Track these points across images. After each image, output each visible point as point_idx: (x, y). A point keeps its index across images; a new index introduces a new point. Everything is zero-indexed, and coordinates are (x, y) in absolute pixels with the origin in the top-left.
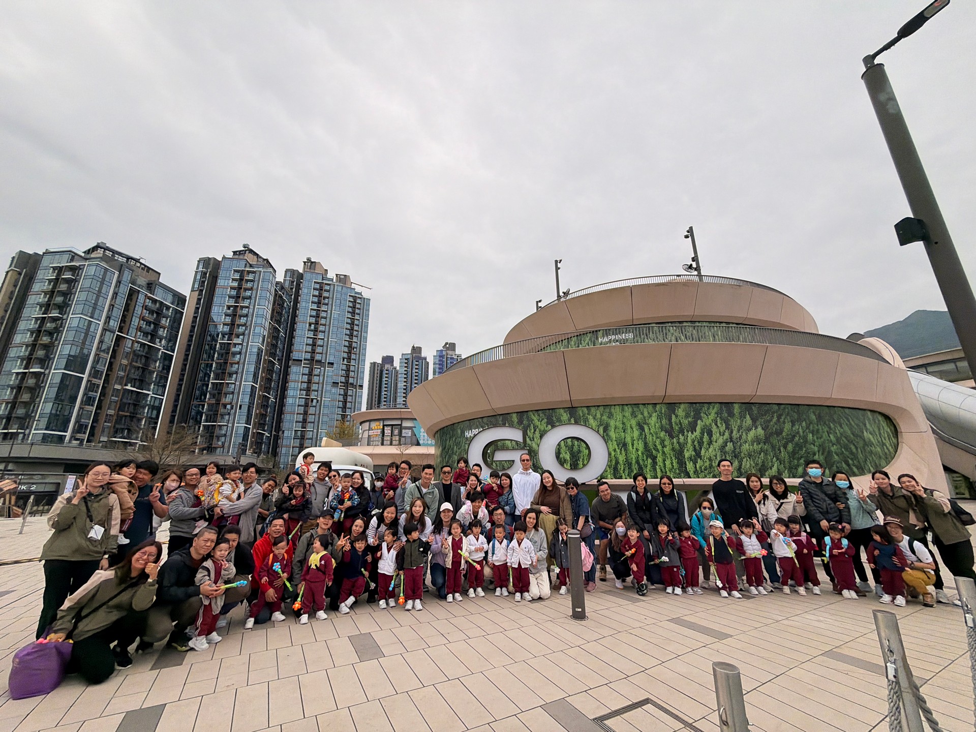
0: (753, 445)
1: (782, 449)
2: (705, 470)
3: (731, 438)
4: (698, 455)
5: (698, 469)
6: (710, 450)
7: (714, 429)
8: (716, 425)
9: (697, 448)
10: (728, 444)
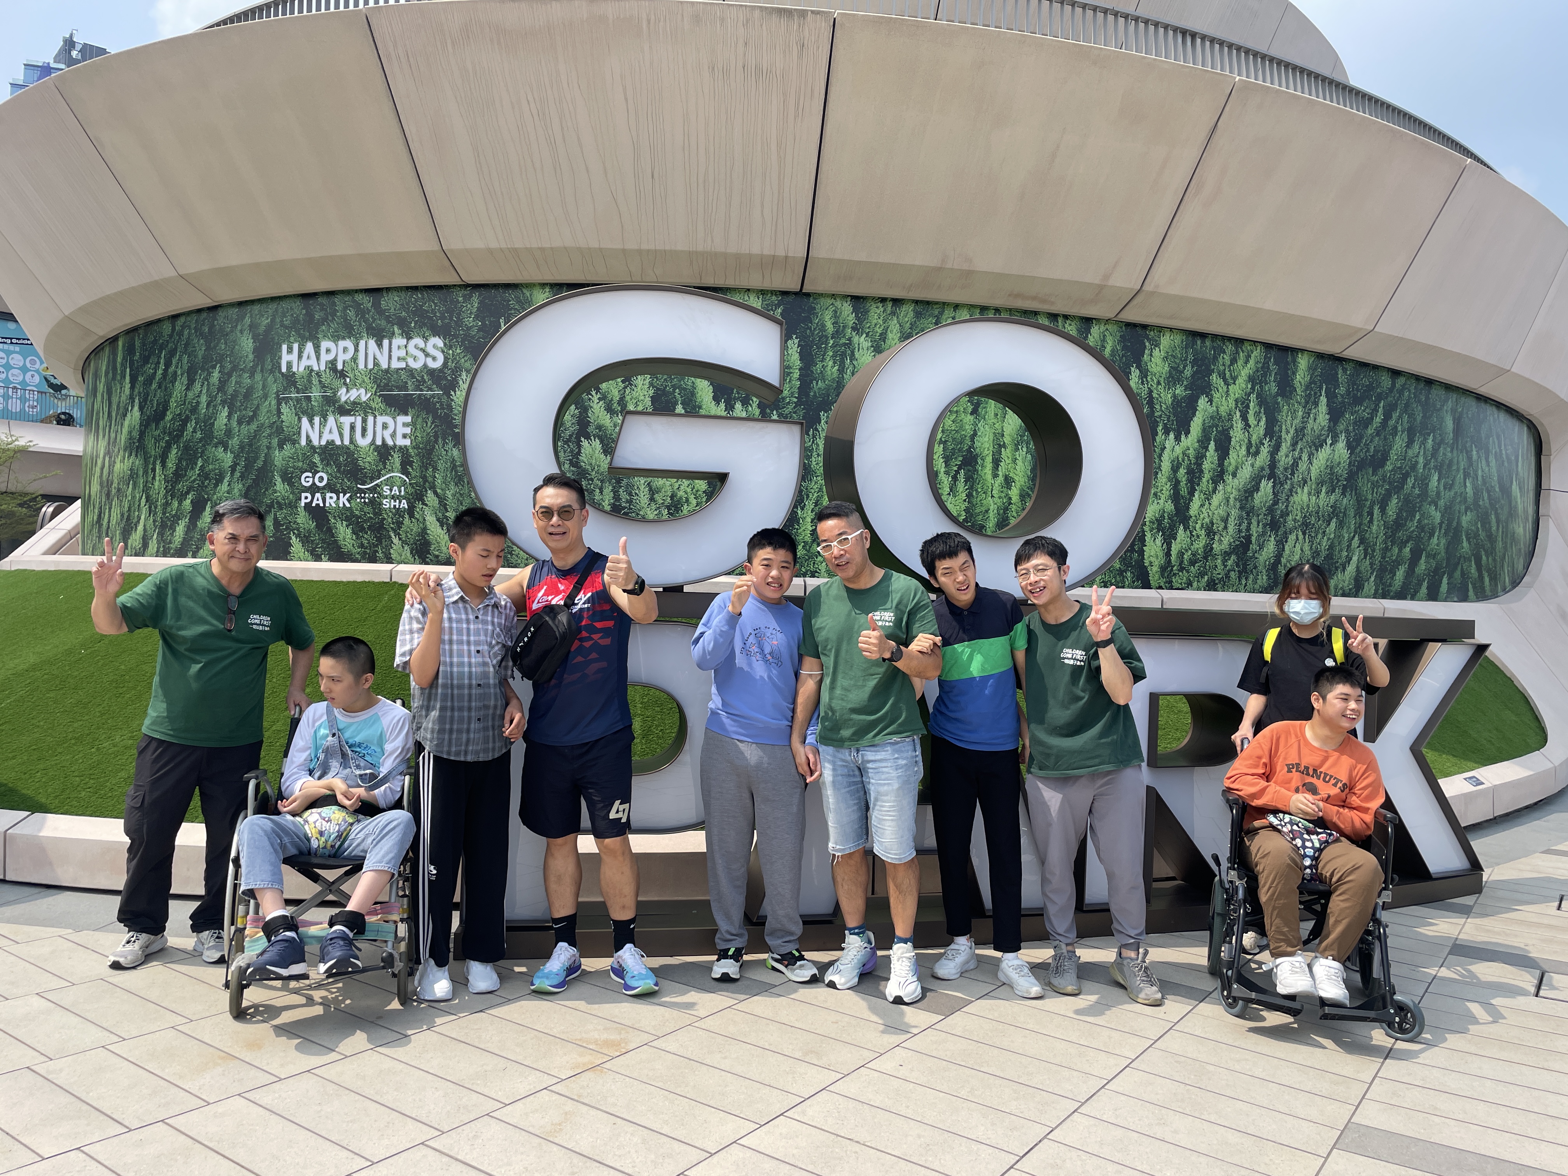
0: (1318, 493)
1: (1376, 511)
2: (1192, 563)
3: (1273, 464)
4: (1181, 515)
5: (1173, 558)
6: (1216, 499)
7: (1237, 433)
8: (1244, 418)
9: (1184, 491)
10: (1263, 483)
